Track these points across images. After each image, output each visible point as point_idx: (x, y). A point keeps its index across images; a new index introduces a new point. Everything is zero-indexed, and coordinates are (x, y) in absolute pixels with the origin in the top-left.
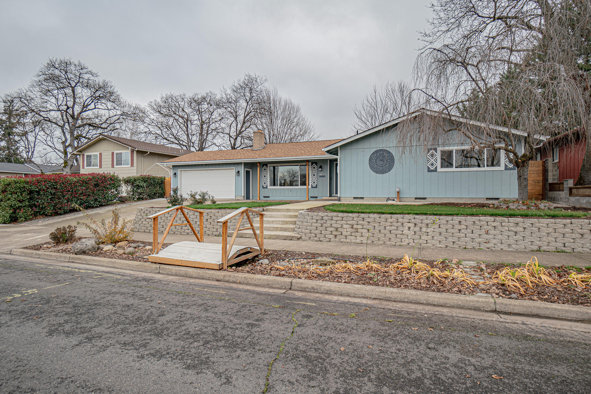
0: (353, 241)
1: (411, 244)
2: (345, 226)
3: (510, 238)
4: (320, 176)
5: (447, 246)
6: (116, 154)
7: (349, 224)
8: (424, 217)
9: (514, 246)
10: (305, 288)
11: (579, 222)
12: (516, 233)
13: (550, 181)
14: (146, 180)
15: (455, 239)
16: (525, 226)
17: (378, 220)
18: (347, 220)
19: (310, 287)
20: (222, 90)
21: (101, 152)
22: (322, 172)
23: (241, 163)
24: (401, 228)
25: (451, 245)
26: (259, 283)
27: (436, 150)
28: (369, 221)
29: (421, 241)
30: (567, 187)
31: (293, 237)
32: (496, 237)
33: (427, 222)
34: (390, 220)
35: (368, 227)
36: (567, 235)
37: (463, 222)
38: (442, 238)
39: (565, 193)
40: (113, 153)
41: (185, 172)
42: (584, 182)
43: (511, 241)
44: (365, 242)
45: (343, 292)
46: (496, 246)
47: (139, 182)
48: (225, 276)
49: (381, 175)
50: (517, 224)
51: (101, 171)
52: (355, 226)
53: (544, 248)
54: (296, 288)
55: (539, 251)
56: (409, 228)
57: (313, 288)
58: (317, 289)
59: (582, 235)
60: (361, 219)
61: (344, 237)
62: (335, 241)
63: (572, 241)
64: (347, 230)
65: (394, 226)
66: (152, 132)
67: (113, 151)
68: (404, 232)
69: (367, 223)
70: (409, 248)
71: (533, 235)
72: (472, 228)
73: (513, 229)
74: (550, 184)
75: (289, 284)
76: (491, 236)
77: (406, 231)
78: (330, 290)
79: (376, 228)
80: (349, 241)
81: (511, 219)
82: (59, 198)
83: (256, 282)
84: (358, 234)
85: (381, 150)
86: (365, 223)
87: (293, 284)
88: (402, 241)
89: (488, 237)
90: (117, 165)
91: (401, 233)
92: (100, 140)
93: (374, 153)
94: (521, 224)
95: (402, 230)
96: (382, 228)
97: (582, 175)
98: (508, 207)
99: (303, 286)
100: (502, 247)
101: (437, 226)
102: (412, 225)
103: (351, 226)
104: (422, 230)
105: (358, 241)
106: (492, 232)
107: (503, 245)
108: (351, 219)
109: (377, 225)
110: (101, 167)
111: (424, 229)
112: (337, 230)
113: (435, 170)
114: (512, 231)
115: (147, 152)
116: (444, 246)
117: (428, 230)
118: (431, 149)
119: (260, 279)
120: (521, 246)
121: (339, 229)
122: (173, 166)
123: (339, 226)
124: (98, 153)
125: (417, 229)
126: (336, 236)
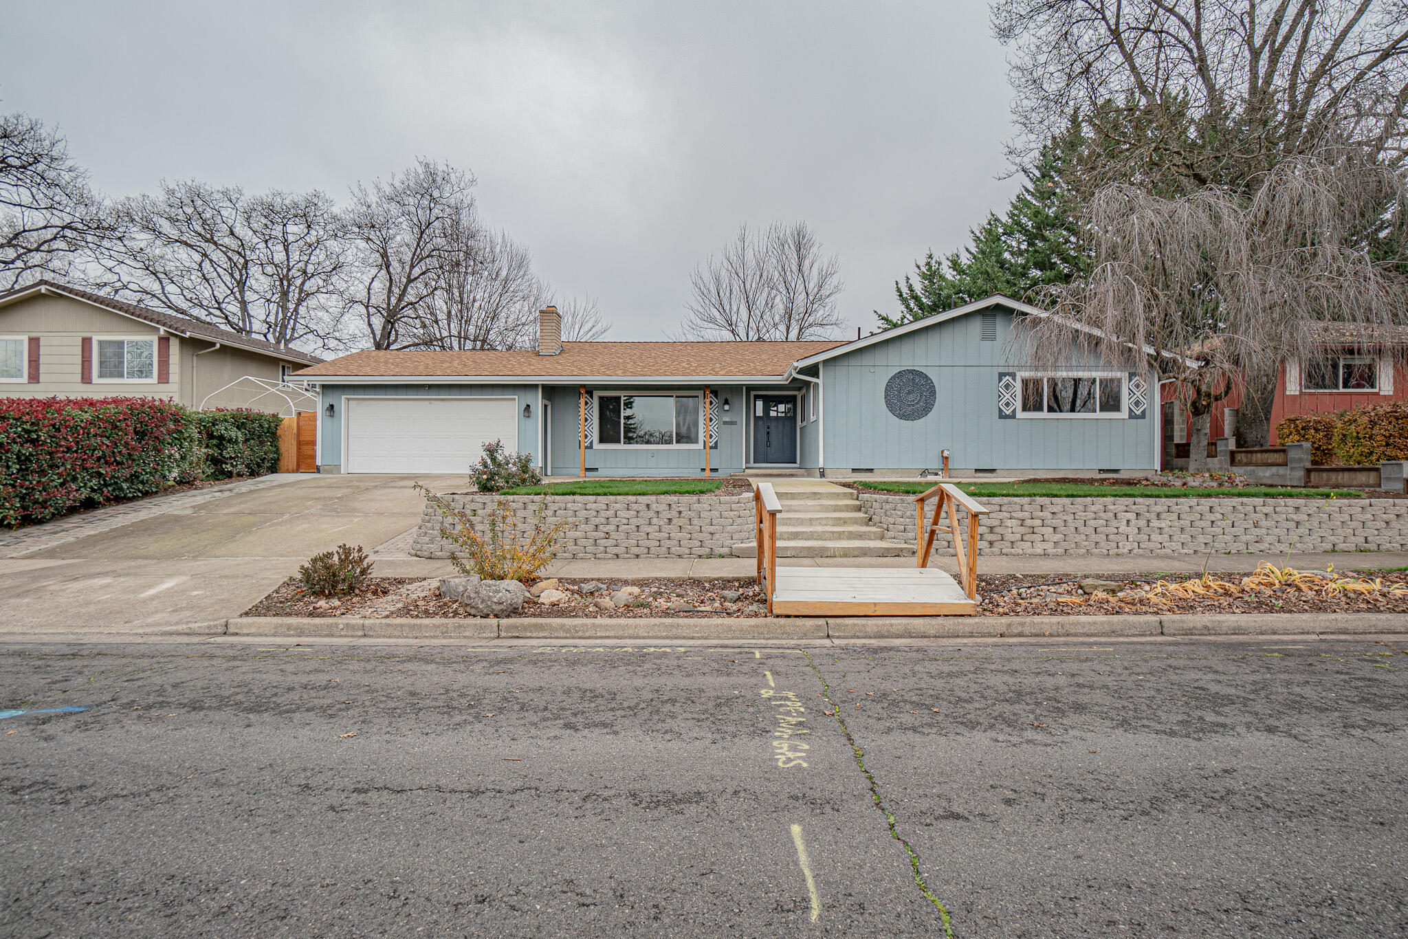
0: (1030, 551)
1: (1135, 551)
2: (1009, 523)
3: (1291, 533)
4: (725, 423)
5: (1195, 552)
6: (100, 342)
7: (1018, 519)
8: (1152, 500)
9: (1298, 545)
10: (1190, 629)
11: (1381, 503)
12: (1298, 523)
13: (1177, 440)
14: (243, 423)
15: (1209, 539)
16: (1310, 512)
17: (1071, 509)
18: (1010, 509)
19: (1199, 626)
20: (356, 191)
21: (33, 335)
22: (729, 413)
23: (536, 386)
24: (1114, 523)
25: (1202, 548)
26: (1093, 630)
27: (1013, 376)
28: (1055, 510)
29: (1151, 545)
30: (1225, 451)
31: (901, 550)
32: (1270, 532)
33: (1158, 510)
34: (1094, 508)
35: (1055, 522)
36: (1369, 524)
37: (1217, 508)
38: (1185, 537)
39: (1220, 462)
40: (86, 342)
41: (363, 402)
42: (1245, 442)
43: (1294, 538)
44: (1051, 551)
45: (1264, 628)
46: (1272, 547)
47: (226, 429)
48: (1009, 625)
49: (910, 422)
50: (1297, 508)
51: (41, 392)
52: (1029, 522)
53: (1342, 546)
54: (1172, 631)
55: (1333, 551)
56: (1128, 521)
57: (1206, 627)
58: (1213, 629)
59: (1387, 523)
60: (1039, 507)
61: (1010, 545)
62: (992, 552)
63: (1376, 532)
64: (1012, 529)
65: (1100, 518)
66: (131, 286)
67: (86, 335)
68: (1120, 530)
69: (1050, 516)
70: (1132, 557)
71: (1323, 525)
72: (1232, 517)
73: (1294, 517)
74: (1178, 446)
75: (1158, 624)
76: (1264, 531)
77: (1123, 528)
78: (1239, 628)
79: (1068, 524)
80: (1021, 552)
81: (1290, 501)
82: (43, 473)
83: (1085, 630)
84: (1038, 537)
85: (912, 372)
86: (1046, 514)
87: (1166, 625)
88: (1118, 547)
89: (1258, 531)
90: (101, 376)
91: (1116, 531)
92: (37, 298)
93: (894, 377)
94: (1303, 509)
95: (1117, 525)
96: (1080, 524)
97: (1241, 430)
98: (1184, 484)
99: (1185, 626)
100: (1281, 549)
101: (1175, 516)
102: (1132, 516)
103: (1019, 522)
104: (1151, 524)
105: (1039, 551)
106: (1264, 523)
107: (1283, 545)
108: (1019, 508)
109: (1070, 518)
110: (34, 377)
111: (1155, 523)
112: (991, 532)
113: (1013, 416)
114: (1293, 520)
115: (213, 344)
116: (1192, 551)
117: (1163, 525)
118: (1005, 375)
119: (1095, 623)
120: (1310, 542)
121: (997, 530)
122: (324, 387)
123: (997, 523)
124: (25, 338)
125: (1142, 523)
126: (991, 543)
